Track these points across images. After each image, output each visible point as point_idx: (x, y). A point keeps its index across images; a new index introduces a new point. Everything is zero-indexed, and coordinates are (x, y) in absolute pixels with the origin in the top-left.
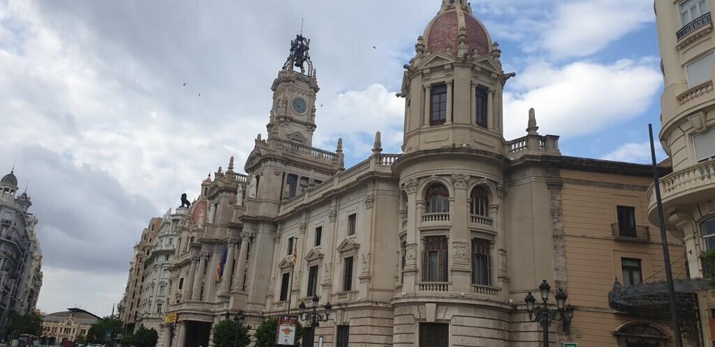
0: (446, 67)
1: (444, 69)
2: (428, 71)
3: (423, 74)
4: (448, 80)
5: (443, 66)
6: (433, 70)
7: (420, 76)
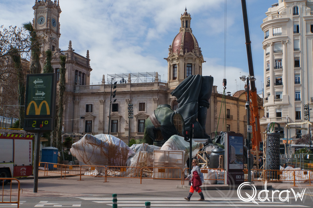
0: (193, 59)
1: (192, 59)
2: (187, 58)
3: (185, 59)
4: (193, 63)
5: (192, 58)
6: (189, 58)
7: (184, 59)
